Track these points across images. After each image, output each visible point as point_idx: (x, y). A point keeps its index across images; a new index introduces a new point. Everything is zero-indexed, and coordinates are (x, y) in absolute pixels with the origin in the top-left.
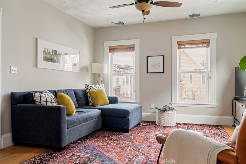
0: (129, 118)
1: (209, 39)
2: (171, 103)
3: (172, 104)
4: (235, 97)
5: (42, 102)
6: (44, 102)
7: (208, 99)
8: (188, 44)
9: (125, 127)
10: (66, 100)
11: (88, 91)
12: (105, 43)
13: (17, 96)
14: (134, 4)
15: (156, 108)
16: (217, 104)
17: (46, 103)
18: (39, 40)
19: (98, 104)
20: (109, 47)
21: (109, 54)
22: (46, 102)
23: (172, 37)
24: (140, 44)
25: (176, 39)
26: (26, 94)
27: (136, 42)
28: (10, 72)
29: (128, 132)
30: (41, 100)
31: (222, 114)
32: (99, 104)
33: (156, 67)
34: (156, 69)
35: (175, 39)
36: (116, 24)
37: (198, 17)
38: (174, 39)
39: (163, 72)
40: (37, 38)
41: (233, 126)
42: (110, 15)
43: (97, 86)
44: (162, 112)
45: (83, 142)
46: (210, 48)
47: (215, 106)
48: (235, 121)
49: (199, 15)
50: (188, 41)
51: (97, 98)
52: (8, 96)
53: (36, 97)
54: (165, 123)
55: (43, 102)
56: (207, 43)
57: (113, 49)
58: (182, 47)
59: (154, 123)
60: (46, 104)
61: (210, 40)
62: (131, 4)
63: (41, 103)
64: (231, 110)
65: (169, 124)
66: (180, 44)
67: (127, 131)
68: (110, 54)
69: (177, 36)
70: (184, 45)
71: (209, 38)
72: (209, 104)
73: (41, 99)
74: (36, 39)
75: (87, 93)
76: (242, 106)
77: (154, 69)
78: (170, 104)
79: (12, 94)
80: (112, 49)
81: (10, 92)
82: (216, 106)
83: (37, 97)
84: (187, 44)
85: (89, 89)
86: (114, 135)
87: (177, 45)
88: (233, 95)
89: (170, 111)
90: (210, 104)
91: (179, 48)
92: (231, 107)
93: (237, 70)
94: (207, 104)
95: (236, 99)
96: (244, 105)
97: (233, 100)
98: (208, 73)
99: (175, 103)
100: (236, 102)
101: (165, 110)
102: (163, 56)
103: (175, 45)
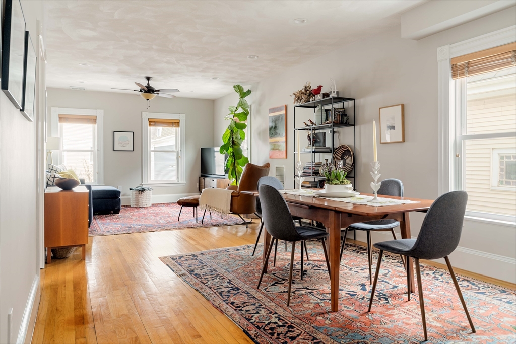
0: (120, 198)
1: (178, 119)
2: (142, 184)
7: (178, 178)
9: (116, 208)
12: (53, 109)
15: (130, 189)
16: (186, 182)
20: (59, 115)
21: (59, 124)
23: (143, 113)
24: (104, 116)
25: (147, 116)
27: (99, 114)
29: (119, 213)
31: (190, 192)
33: (124, 144)
34: (124, 146)
35: (145, 115)
39: (132, 150)
44: (140, 192)
47: (184, 185)
50: (159, 119)
54: (144, 204)
57: (65, 119)
58: (153, 124)
61: (180, 120)
64: (198, 187)
65: (147, 204)
66: (152, 122)
67: (118, 211)
70: (155, 122)
76: (213, 181)
77: (122, 146)
80: (63, 119)
84: (158, 122)
87: (148, 122)
88: (199, 173)
89: (148, 191)
90: (180, 182)
91: (150, 125)
92: (198, 184)
93: (203, 150)
94: (177, 182)
95: (202, 176)
96: (215, 180)
97: (199, 178)
98: (178, 152)
99: (146, 183)
100: (204, 179)
101: (143, 190)
102: (133, 132)
103: (146, 122)
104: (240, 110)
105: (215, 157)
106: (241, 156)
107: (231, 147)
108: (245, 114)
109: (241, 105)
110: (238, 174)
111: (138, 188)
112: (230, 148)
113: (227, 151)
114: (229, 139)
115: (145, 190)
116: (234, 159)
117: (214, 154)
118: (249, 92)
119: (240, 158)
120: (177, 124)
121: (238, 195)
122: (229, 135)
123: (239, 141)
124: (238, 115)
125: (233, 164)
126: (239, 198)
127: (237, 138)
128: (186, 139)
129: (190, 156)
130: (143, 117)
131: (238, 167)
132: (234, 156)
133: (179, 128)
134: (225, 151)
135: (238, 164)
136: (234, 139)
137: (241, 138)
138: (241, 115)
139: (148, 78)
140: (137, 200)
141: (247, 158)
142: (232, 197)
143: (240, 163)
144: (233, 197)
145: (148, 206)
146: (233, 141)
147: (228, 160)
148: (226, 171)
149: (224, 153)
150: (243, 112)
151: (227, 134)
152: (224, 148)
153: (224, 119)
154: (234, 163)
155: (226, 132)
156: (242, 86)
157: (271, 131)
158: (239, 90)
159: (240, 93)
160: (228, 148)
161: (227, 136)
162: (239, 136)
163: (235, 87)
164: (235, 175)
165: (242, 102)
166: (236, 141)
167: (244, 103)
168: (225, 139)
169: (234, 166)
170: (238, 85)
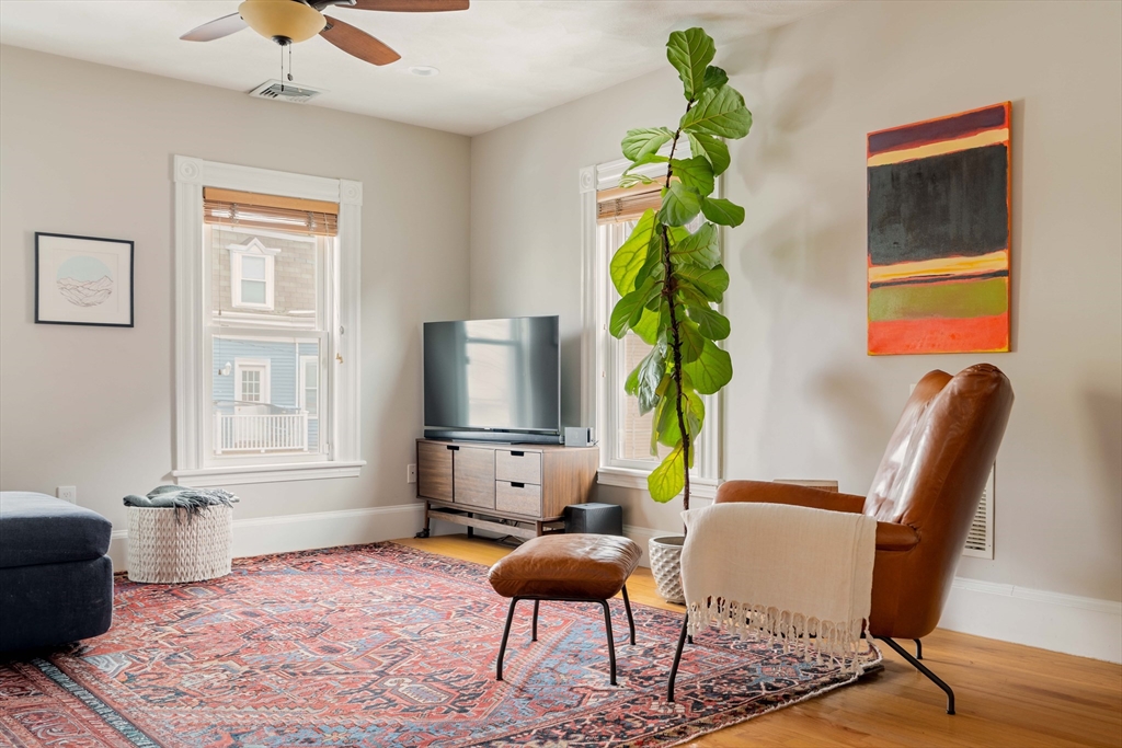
1: (334, 203)
2: (175, 473)
3: (179, 480)
4: (426, 431)
7: (330, 445)
8: (254, 206)
15: (128, 502)
16: (364, 462)
23: (179, 160)
25: (194, 174)
31: (380, 500)
33: (91, 293)
34: (88, 305)
35: (191, 171)
38: (187, 170)
39: (129, 323)
41: (419, 536)
47: (356, 472)
48: (431, 514)
50: (253, 193)
56: (327, 216)
58: (222, 213)
61: (338, 205)
66: (219, 203)
69: (199, 162)
70: (232, 206)
71: (337, 201)
72: (331, 464)
76: (517, 453)
77: (76, 303)
82: (359, 469)
84: (247, 205)
87: (201, 203)
90: (336, 463)
91: (209, 217)
92: (412, 467)
93: (429, 334)
94: (326, 463)
95: (431, 436)
96: (533, 450)
97: (418, 442)
98: (331, 337)
99: (193, 470)
100: (454, 448)
101: (197, 505)
102: (132, 243)
103: (190, 204)
104: (686, 149)
105: (466, 361)
106: (697, 346)
107: (651, 307)
108: (709, 166)
111: (166, 497)
112: (646, 310)
113: (632, 325)
114: (644, 271)
115: (204, 503)
116: (678, 360)
117: (463, 350)
118: (716, 76)
119: (695, 356)
120: (325, 218)
121: (911, 539)
122: (643, 255)
123: (708, 281)
124: (683, 170)
126: (913, 554)
127: (696, 265)
130: (179, 176)
131: (690, 395)
132: (676, 347)
133: (336, 240)
134: (626, 325)
135: (691, 385)
136: (680, 270)
138: (691, 171)
140: (167, 550)
141: (725, 356)
143: (695, 380)
145: (218, 575)
146: (672, 281)
149: (624, 333)
150: (699, 158)
151: (634, 247)
152: (629, 308)
154: (678, 378)
155: (629, 243)
156: (712, 40)
157: (882, 231)
158: (688, 58)
159: (690, 71)
160: (638, 310)
161: (633, 259)
162: (702, 260)
163: (674, 38)
164: (678, 429)
165: (712, 107)
166: (687, 281)
167: (724, 111)
168: (623, 271)
169: (674, 390)
170: (695, 29)
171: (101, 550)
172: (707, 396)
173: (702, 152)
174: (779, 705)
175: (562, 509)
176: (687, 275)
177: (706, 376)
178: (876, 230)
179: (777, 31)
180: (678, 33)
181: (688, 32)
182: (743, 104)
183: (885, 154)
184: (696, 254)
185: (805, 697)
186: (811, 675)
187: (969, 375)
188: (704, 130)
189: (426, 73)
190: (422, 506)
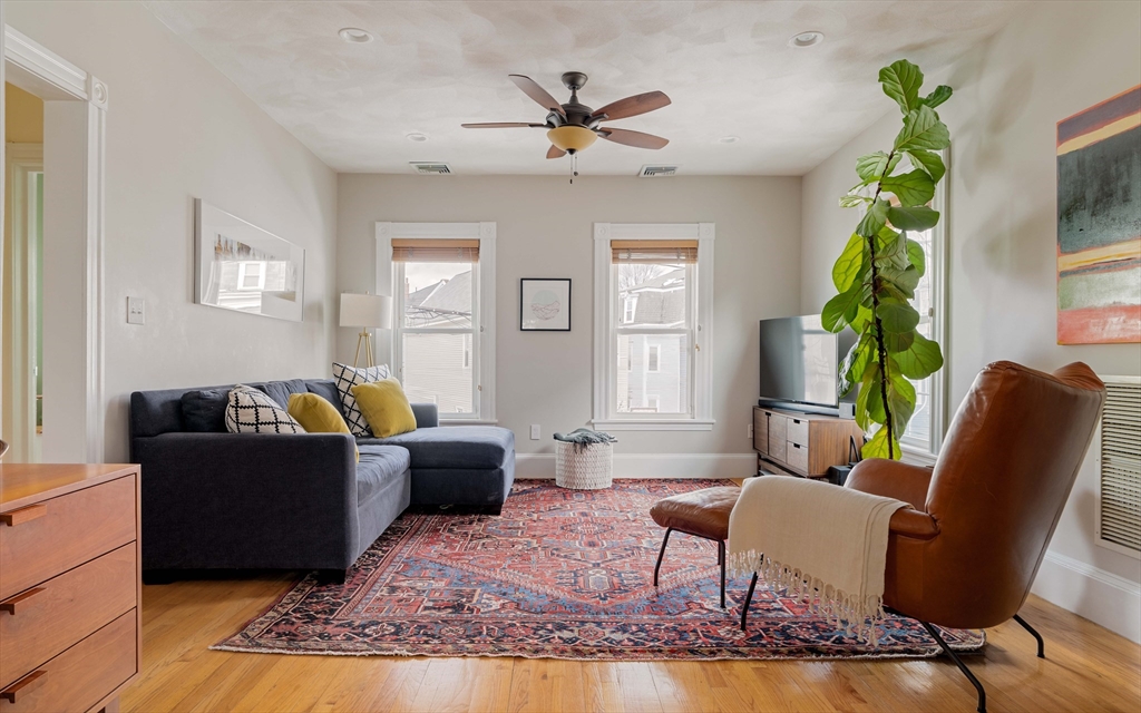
0: (502, 467)
1: (695, 240)
2: (593, 421)
3: (595, 425)
4: (760, 401)
5: (262, 423)
6: (269, 423)
7: (692, 407)
8: (641, 249)
9: (491, 499)
10: (330, 416)
11: (343, 386)
12: (379, 226)
13: (156, 403)
14: (542, 125)
15: (555, 438)
16: (714, 421)
17: (277, 427)
18: (204, 207)
19: (388, 431)
20: (393, 240)
21: (393, 263)
22: (277, 423)
23: (597, 225)
24: (497, 240)
25: (605, 233)
26: (179, 396)
27: (485, 233)
28: (125, 317)
29: (498, 513)
30: (257, 417)
31: (726, 449)
32: (393, 431)
33: (549, 312)
34: (546, 318)
35: (603, 231)
36: (420, 168)
37: (669, 174)
38: (601, 231)
39: (568, 328)
40: (198, 197)
42: (423, 139)
43: (372, 370)
44: (578, 446)
45: (384, 552)
46: (697, 265)
47: (710, 427)
48: (762, 463)
49: (673, 169)
50: (641, 240)
51: (383, 410)
52: (122, 405)
53: (241, 407)
54: (588, 482)
55: (265, 423)
56: (690, 251)
57: (406, 249)
58: (623, 256)
59: (548, 483)
60: (277, 430)
61: (698, 241)
62: (532, 125)
63: (257, 428)
64: (750, 435)
65: (599, 481)
66: (620, 250)
67: (495, 509)
68: (394, 265)
69: (609, 225)
70: (628, 250)
71: (696, 238)
72: (692, 420)
73: (257, 414)
74: (196, 204)
75: (343, 394)
76: (797, 421)
77: (540, 317)
78: (589, 423)
79: (137, 398)
80: (402, 250)
81: (127, 391)
82: (711, 425)
83: (245, 407)
84: (637, 249)
85: (351, 380)
86: (463, 523)
87: (610, 250)
88: (753, 396)
89: (601, 445)
90: (696, 420)
91: (615, 259)
92: (750, 427)
93: (765, 326)
94: (689, 419)
95: (763, 405)
96: (805, 420)
97: (754, 408)
98: (692, 333)
99: (603, 420)
100: (769, 414)
101: (586, 442)
102: (570, 280)
103: (604, 251)
104: (906, 165)
106: (907, 337)
107: (864, 304)
108: (929, 177)
109: (910, 141)
110: (897, 406)
111: (574, 436)
112: (861, 308)
113: (850, 320)
114: (860, 276)
115: (589, 441)
116: (881, 349)
118: (943, 93)
119: (904, 346)
120: (688, 251)
121: (928, 529)
122: (859, 262)
123: (903, 280)
124: (898, 185)
125: (874, 369)
126: (934, 545)
127: (893, 267)
128: (717, 292)
129: (728, 344)
130: (597, 236)
131: (897, 380)
132: (880, 339)
134: (841, 321)
135: (898, 370)
136: (882, 273)
137: (911, 267)
138: (909, 184)
139: (573, 80)
140: (570, 468)
141: (935, 346)
142: (893, 533)
143: (903, 366)
144: (900, 538)
145: (599, 487)
146: (877, 284)
147: (856, 356)
148: (846, 395)
149: (841, 328)
150: (919, 170)
151: (850, 256)
152: (839, 308)
153: (841, 203)
154: (881, 365)
155: (846, 252)
156: (917, 67)
157: (1069, 220)
158: (900, 87)
159: (904, 98)
160: (853, 309)
161: (850, 266)
162: (899, 262)
163: (883, 75)
164: (883, 410)
165: (917, 126)
166: (889, 282)
167: (927, 127)
168: (843, 277)
169: (880, 375)
170: (900, 62)
171: (498, 464)
172: (920, 381)
173: (921, 166)
174: (831, 657)
175: (827, 468)
176: (887, 277)
177: (917, 362)
178: (1064, 219)
179: (988, 41)
180: (887, 69)
181: (894, 66)
182: (938, 118)
183: (1072, 141)
184: (895, 258)
185: (860, 656)
186: (894, 640)
187: (985, 373)
188: (915, 147)
189: (732, 140)
190: (755, 456)
